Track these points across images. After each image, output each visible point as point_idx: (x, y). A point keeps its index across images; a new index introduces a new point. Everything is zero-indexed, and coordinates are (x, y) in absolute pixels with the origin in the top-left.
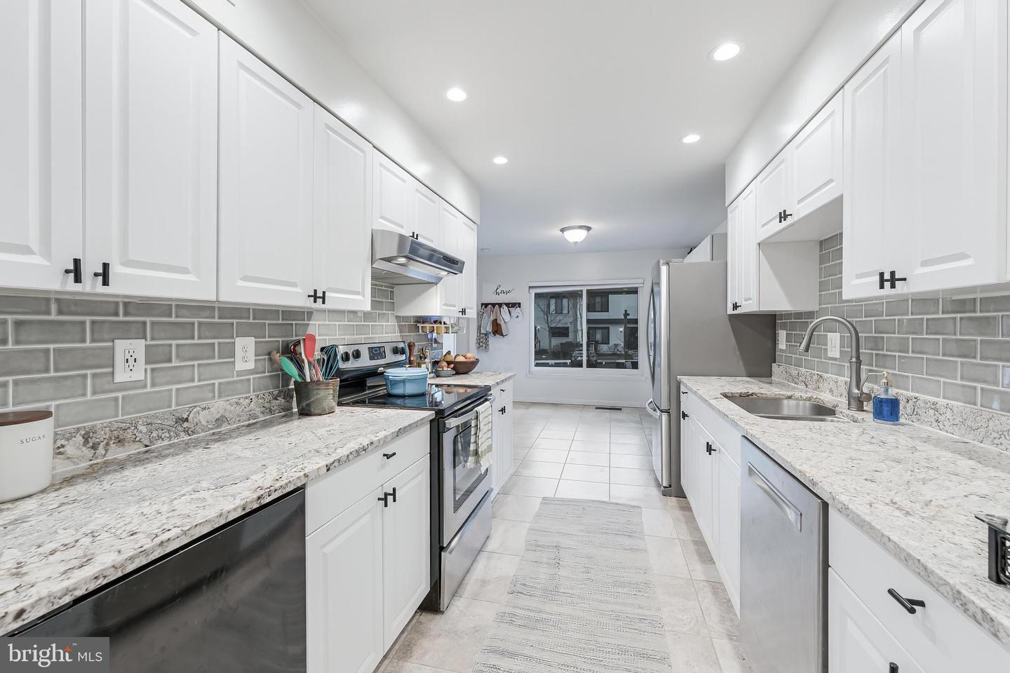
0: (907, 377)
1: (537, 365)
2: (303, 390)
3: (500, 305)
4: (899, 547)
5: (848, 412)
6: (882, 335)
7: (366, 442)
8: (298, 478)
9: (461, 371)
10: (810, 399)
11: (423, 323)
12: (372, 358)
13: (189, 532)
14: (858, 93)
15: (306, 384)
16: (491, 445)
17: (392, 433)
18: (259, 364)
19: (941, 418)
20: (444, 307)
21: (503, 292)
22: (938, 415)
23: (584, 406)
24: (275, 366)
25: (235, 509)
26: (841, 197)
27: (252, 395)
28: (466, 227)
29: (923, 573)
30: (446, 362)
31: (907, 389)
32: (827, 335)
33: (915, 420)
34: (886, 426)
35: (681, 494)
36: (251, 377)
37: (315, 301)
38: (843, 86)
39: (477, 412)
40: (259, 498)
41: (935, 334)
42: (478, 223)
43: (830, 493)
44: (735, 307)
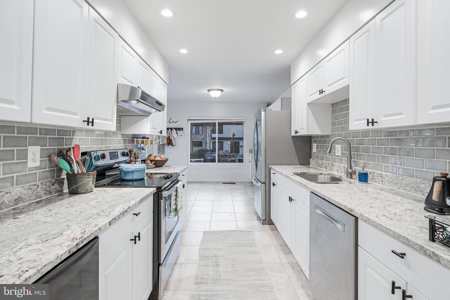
0: (370, 163)
1: (191, 161)
2: (72, 178)
3: (172, 129)
4: (395, 232)
5: (347, 179)
6: (359, 146)
7: (126, 208)
8: (96, 231)
9: (158, 166)
10: (329, 174)
11: (137, 138)
12: (111, 159)
13: (41, 270)
14: (356, 42)
15: (75, 175)
16: (182, 205)
17: (138, 201)
18: (43, 163)
19: (384, 180)
20: (152, 130)
21: (173, 122)
22: (382, 179)
23: (217, 183)
24: (53, 164)
25: (65, 253)
26: (348, 86)
27: (38, 183)
28: (163, 86)
29: (406, 241)
30: (150, 160)
31: (370, 169)
32: (335, 146)
33: (373, 182)
34: (363, 185)
35: (271, 223)
36: (38, 171)
37: (88, 124)
38: (350, 38)
39: (177, 187)
40: (77, 245)
41: (381, 145)
42: (168, 83)
43: (360, 214)
44: (296, 132)
